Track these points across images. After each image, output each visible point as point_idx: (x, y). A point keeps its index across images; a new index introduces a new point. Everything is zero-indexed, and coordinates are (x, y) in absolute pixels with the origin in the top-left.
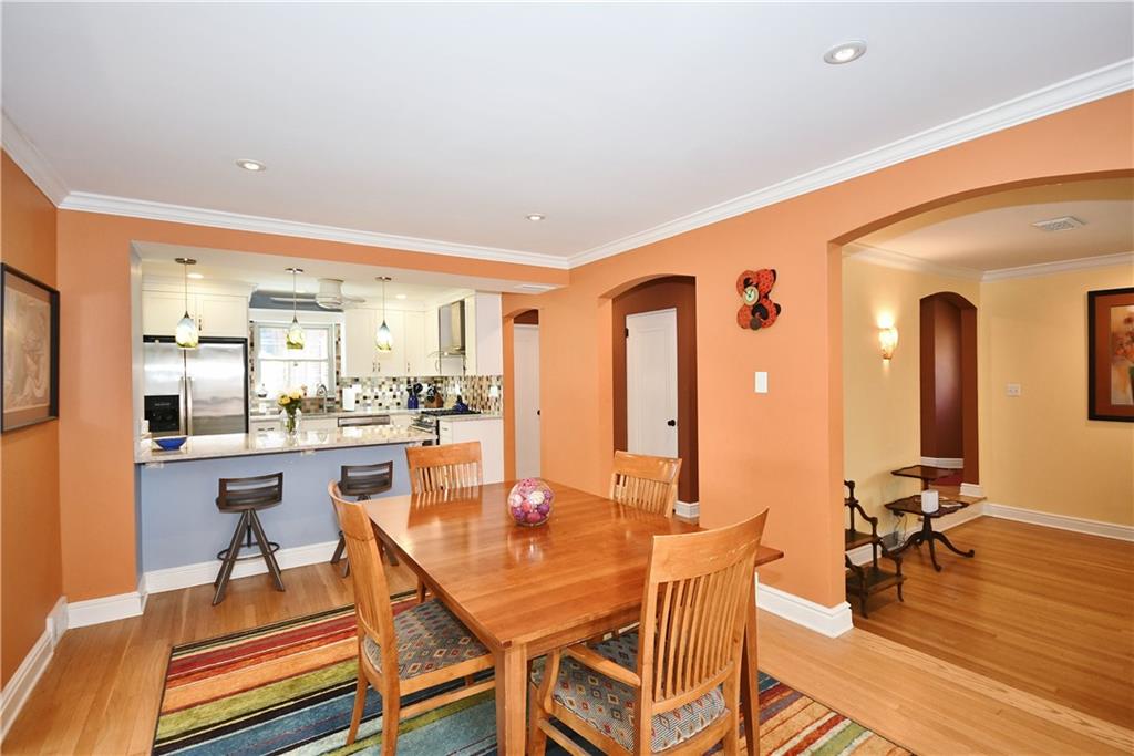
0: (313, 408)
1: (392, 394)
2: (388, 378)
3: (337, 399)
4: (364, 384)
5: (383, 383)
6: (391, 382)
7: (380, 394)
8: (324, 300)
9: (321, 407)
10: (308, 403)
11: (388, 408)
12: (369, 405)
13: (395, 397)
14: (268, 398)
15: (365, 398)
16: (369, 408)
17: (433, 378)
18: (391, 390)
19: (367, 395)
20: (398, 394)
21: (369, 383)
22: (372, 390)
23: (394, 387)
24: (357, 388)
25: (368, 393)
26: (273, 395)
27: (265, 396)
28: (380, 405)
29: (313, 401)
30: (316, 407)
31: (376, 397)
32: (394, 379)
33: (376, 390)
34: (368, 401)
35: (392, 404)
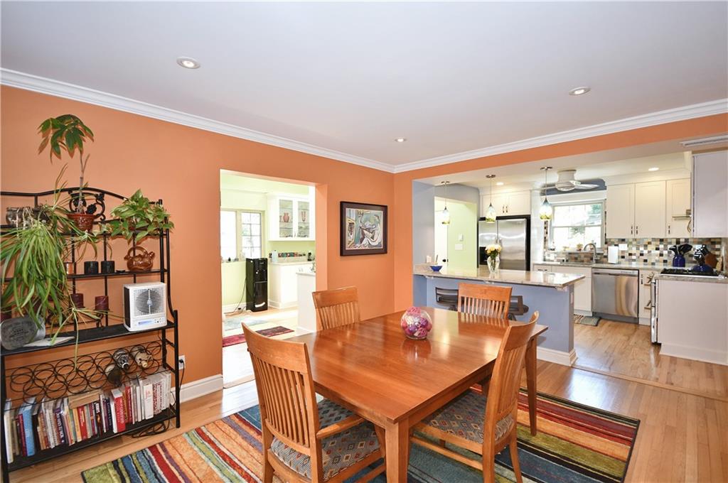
0: (585, 259)
1: (658, 252)
2: (654, 239)
3: (605, 254)
4: (629, 244)
5: (649, 243)
6: (658, 243)
7: (645, 252)
8: (560, 185)
9: (592, 259)
10: (583, 256)
11: (653, 264)
12: (634, 260)
13: (661, 255)
14: (556, 251)
15: (630, 254)
16: (634, 263)
17: (709, 239)
18: (657, 249)
19: (633, 252)
20: (665, 252)
21: (634, 243)
22: (638, 249)
23: (661, 246)
24: (623, 247)
25: (634, 250)
26: (559, 249)
27: (554, 250)
28: (646, 261)
29: (586, 255)
30: (589, 259)
31: (642, 255)
32: (661, 240)
33: (642, 249)
34: (634, 257)
35: (658, 261)
